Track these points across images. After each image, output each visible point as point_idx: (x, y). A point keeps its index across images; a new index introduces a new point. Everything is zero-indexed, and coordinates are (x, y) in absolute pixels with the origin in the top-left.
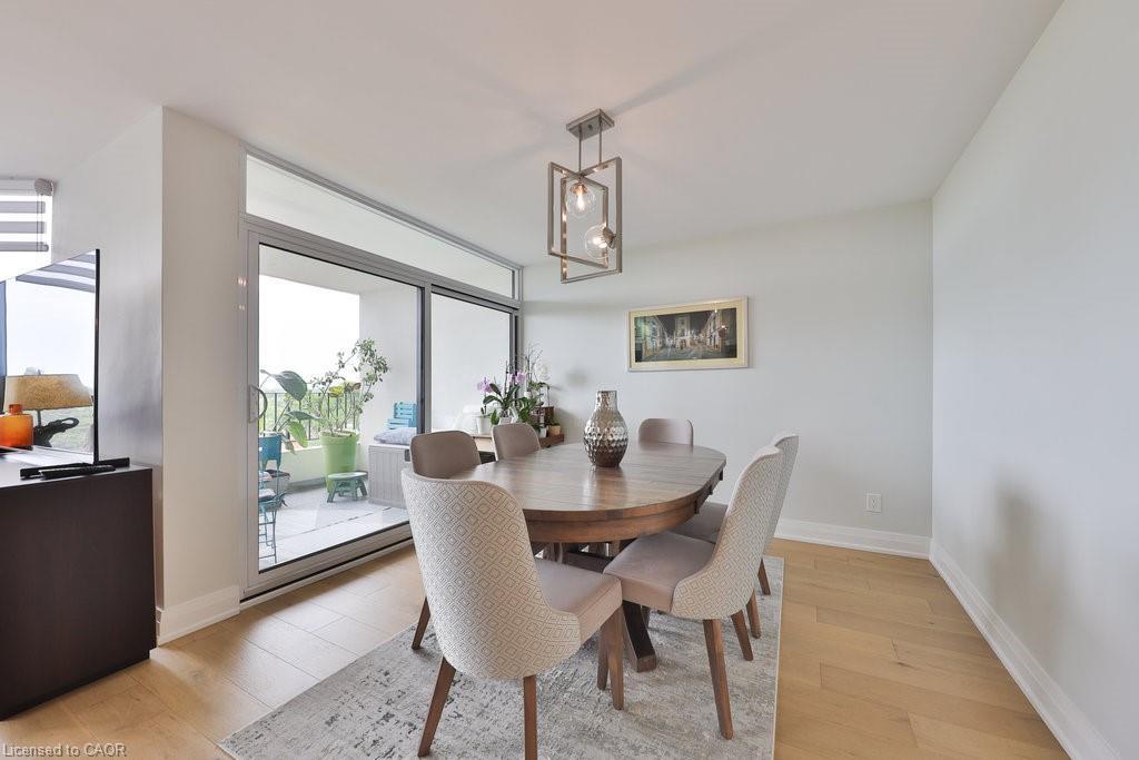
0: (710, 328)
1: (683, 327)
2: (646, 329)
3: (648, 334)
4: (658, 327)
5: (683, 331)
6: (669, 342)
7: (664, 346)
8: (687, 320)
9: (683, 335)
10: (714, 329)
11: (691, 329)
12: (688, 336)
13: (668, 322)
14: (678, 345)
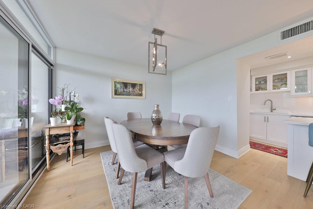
0: (136, 88)
1: (129, 87)
2: (118, 86)
3: (119, 87)
4: (122, 85)
5: (129, 88)
6: (125, 90)
7: (124, 91)
8: (130, 85)
9: (129, 89)
10: (137, 88)
11: (132, 87)
12: (131, 89)
13: (125, 85)
14: (128, 91)
